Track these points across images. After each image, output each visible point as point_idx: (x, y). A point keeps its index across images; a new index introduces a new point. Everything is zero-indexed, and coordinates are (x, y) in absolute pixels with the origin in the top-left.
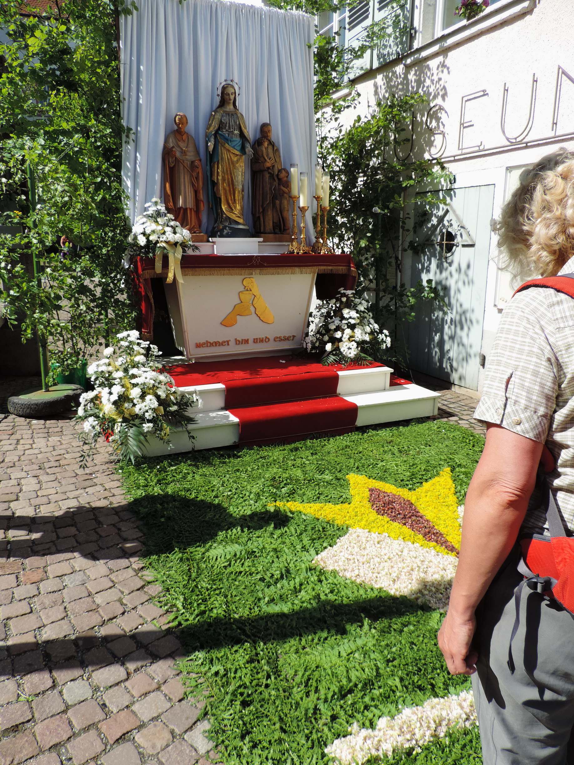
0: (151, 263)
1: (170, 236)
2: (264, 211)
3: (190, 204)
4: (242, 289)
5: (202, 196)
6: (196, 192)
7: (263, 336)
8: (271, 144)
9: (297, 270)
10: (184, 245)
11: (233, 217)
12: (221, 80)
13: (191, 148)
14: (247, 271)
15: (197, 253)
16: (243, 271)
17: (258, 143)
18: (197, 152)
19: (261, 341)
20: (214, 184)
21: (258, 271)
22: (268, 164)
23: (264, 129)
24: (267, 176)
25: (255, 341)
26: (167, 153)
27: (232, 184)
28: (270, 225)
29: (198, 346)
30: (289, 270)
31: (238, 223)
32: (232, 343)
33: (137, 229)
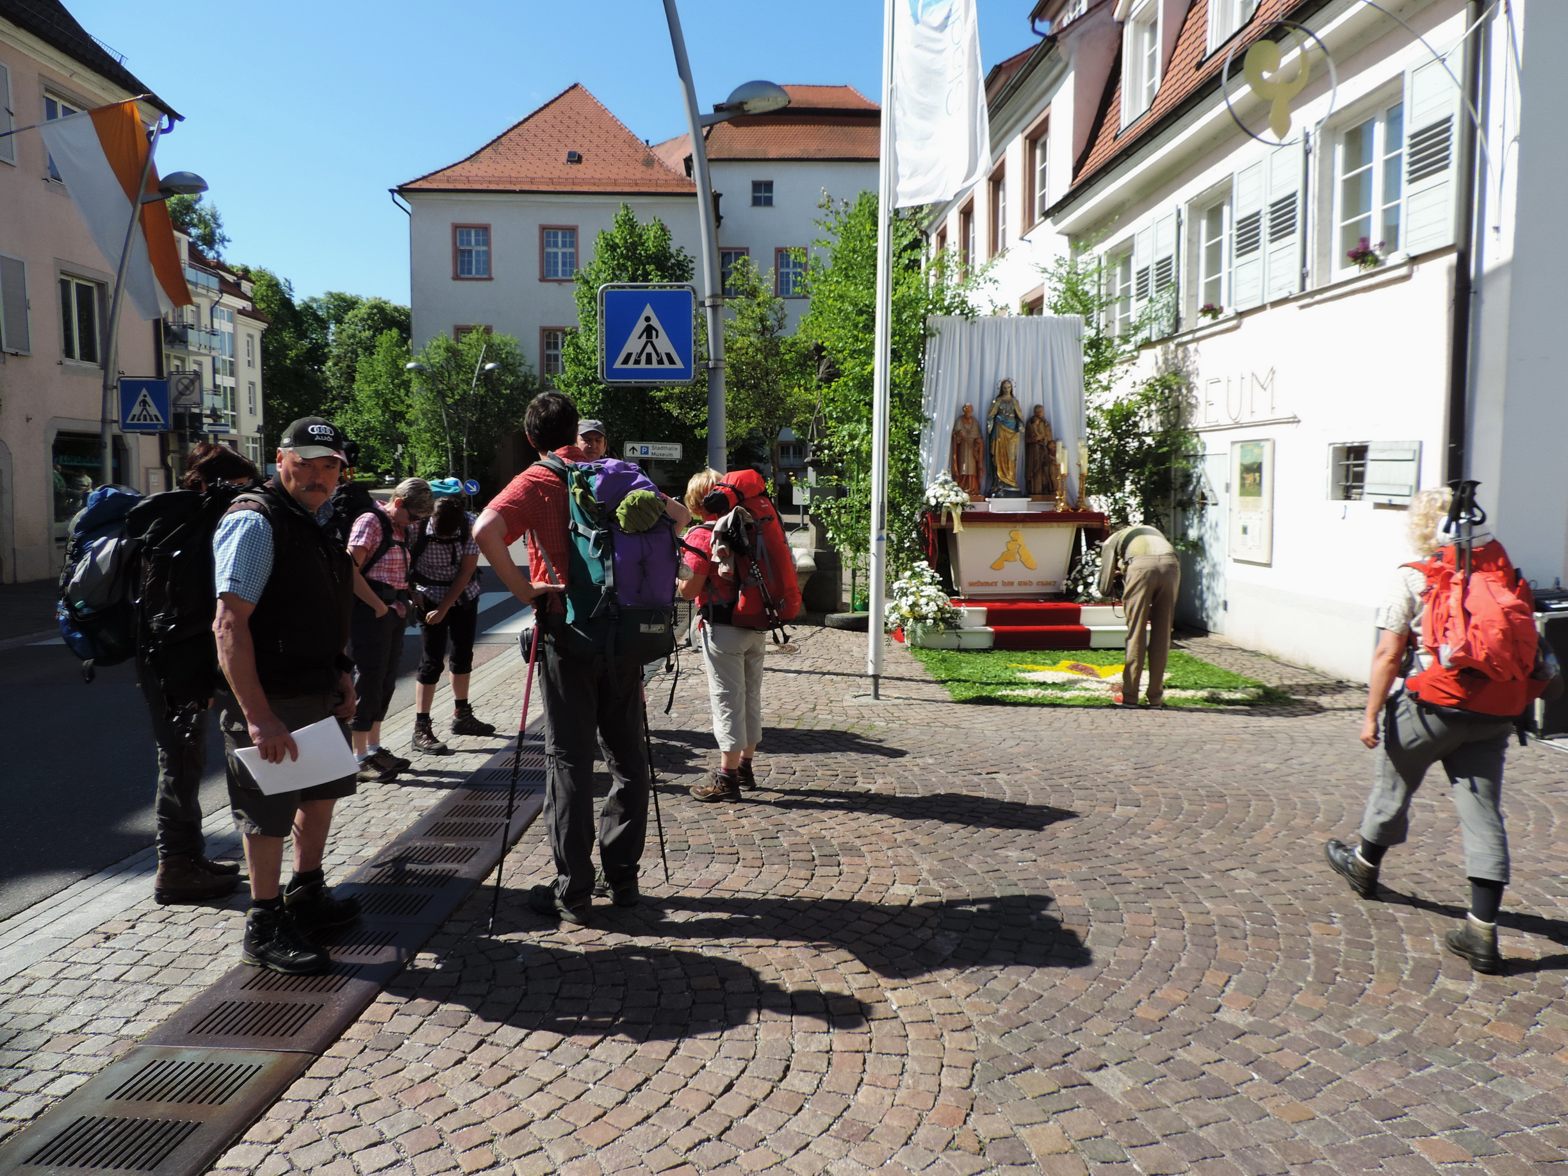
0: (938, 518)
1: (953, 498)
2: (1035, 476)
3: (972, 472)
4: (1009, 539)
5: (981, 465)
6: (977, 462)
7: (1026, 580)
8: (1043, 420)
9: (1055, 524)
10: (963, 505)
11: (1006, 481)
12: (1002, 376)
13: (975, 429)
14: (1012, 525)
15: (973, 510)
16: (1009, 525)
17: (1031, 420)
18: (980, 431)
19: (1025, 584)
20: (992, 456)
21: (1021, 525)
22: (1039, 438)
23: (1037, 411)
24: (1038, 447)
25: (1020, 584)
26: (956, 434)
27: (1006, 456)
28: (1039, 488)
29: (971, 584)
30: (1048, 524)
31: (1011, 486)
32: (1000, 584)
33: (929, 493)
